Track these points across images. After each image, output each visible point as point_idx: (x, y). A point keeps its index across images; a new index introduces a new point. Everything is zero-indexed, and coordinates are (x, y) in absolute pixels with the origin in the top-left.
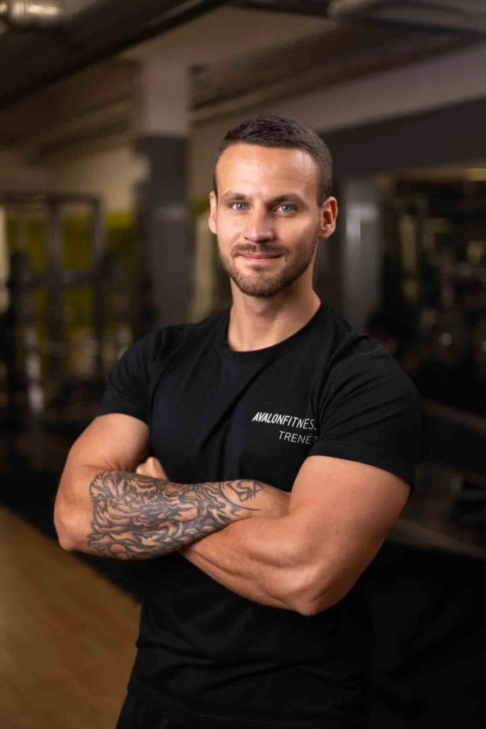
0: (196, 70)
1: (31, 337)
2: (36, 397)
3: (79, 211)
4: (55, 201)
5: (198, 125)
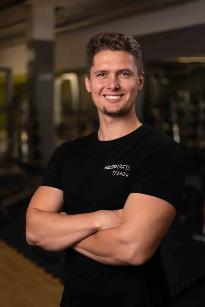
0: (57, 9)
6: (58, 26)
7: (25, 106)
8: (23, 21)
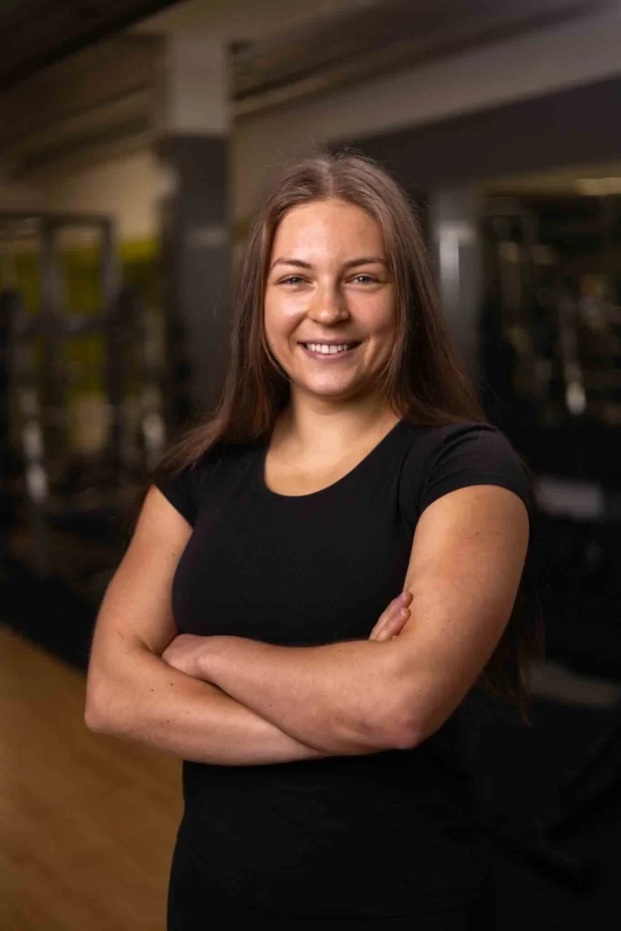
0: (236, 48)
1: (28, 402)
2: (37, 481)
3: (86, 238)
4: (52, 224)
5: (240, 121)
6: (239, 96)
7: (153, 322)
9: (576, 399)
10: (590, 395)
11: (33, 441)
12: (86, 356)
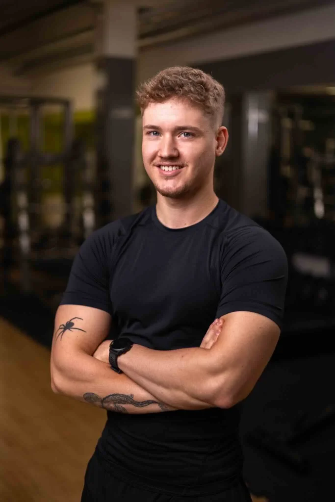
0: (141, 11)
1: (22, 200)
2: (25, 242)
3: (56, 110)
4: (36, 103)
5: (142, 49)
6: (142, 36)
7: (90, 157)
8: (89, 29)
9: (319, 209)
10: (327, 207)
11: (23, 221)
12: (54, 176)
